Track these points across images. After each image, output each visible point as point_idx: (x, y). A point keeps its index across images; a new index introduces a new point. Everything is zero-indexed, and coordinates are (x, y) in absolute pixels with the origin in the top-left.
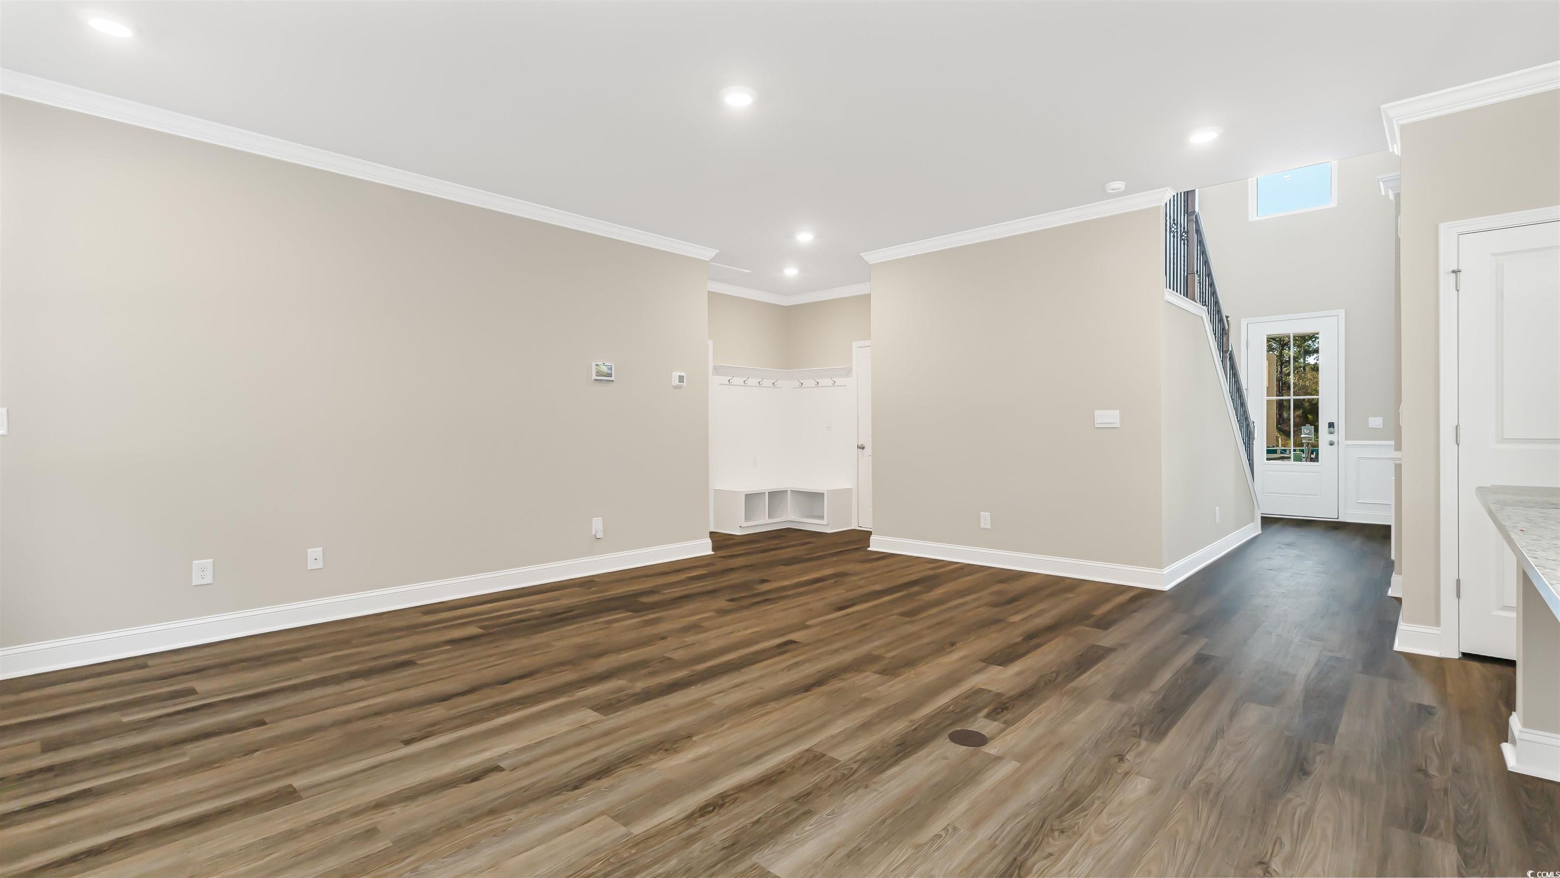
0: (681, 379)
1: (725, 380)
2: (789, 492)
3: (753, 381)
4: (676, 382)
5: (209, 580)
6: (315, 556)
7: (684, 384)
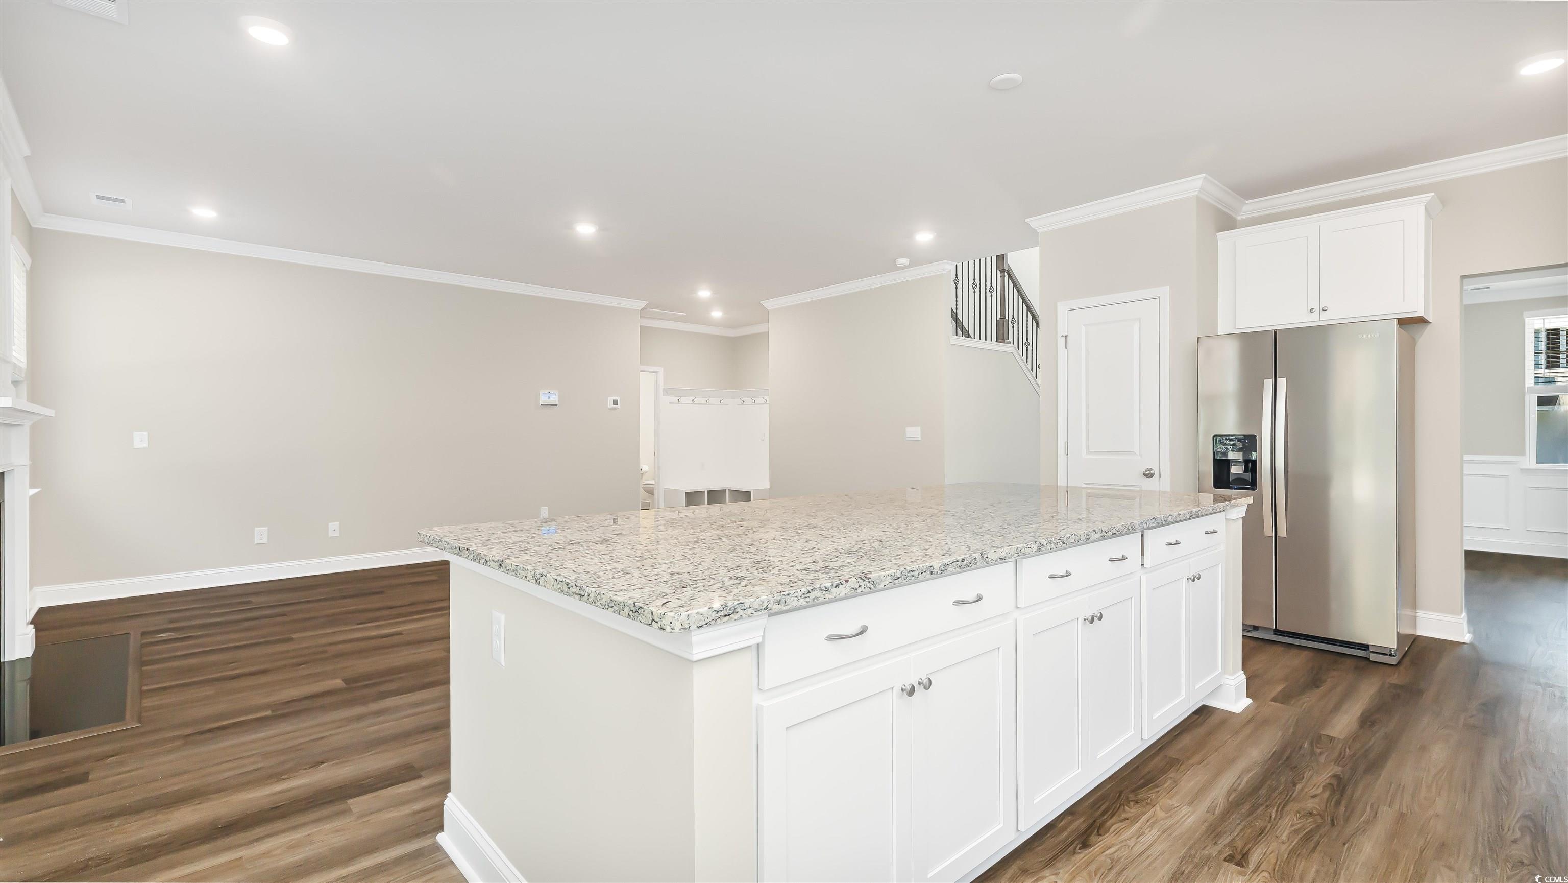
0: (615, 402)
1: (675, 399)
2: (727, 492)
3: (700, 400)
4: (611, 404)
5: (265, 541)
6: (334, 528)
7: (619, 406)
